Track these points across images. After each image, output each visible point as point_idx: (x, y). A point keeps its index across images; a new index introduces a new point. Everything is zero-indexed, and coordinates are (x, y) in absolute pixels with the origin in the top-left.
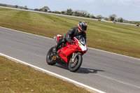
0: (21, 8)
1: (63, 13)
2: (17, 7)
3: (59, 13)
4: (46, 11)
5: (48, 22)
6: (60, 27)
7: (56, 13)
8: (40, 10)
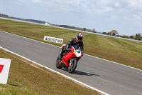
0: (89, 31)
1: (131, 37)
2: (85, 29)
3: (128, 37)
4: (114, 35)
5: (115, 46)
6: (129, 52)
7: (124, 37)
8: (108, 34)
